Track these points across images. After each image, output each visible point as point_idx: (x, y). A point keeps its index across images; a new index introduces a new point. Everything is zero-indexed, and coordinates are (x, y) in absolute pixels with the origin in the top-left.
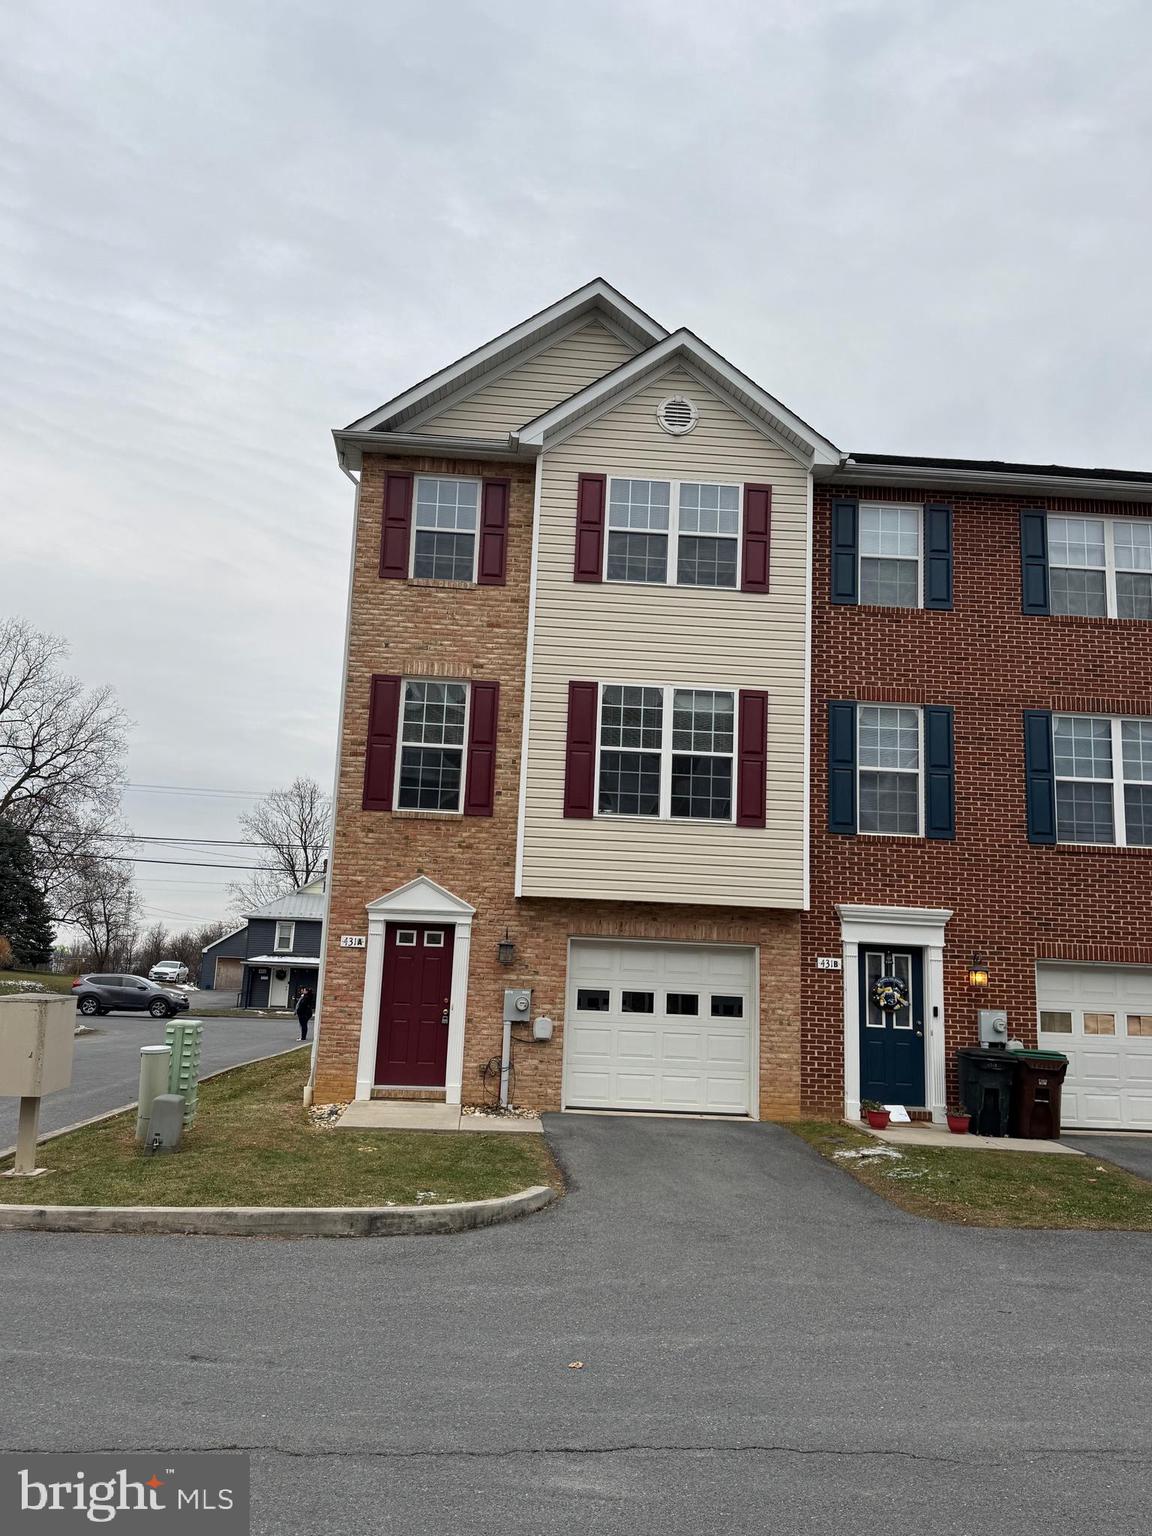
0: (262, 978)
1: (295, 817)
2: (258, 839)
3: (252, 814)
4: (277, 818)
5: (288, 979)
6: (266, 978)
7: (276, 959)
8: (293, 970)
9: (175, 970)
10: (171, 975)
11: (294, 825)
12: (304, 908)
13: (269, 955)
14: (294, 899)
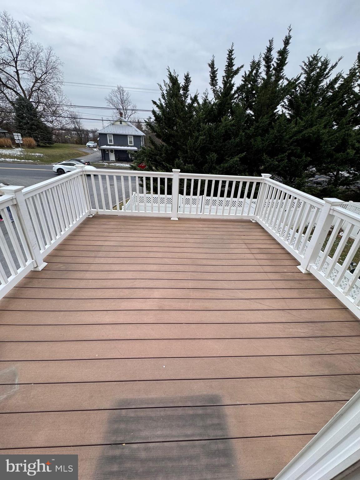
0: (107, 152)
1: (119, 99)
2: (112, 106)
3: (108, 98)
4: (115, 99)
5: (114, 153)
6: (108, 152)
7: (108, 147)
8: (115, 150)
9: (92, 144)
10: (92, 146)
11: (119, 101)
12: (115, 129)
13: (107, 145)
14: (111, 126)
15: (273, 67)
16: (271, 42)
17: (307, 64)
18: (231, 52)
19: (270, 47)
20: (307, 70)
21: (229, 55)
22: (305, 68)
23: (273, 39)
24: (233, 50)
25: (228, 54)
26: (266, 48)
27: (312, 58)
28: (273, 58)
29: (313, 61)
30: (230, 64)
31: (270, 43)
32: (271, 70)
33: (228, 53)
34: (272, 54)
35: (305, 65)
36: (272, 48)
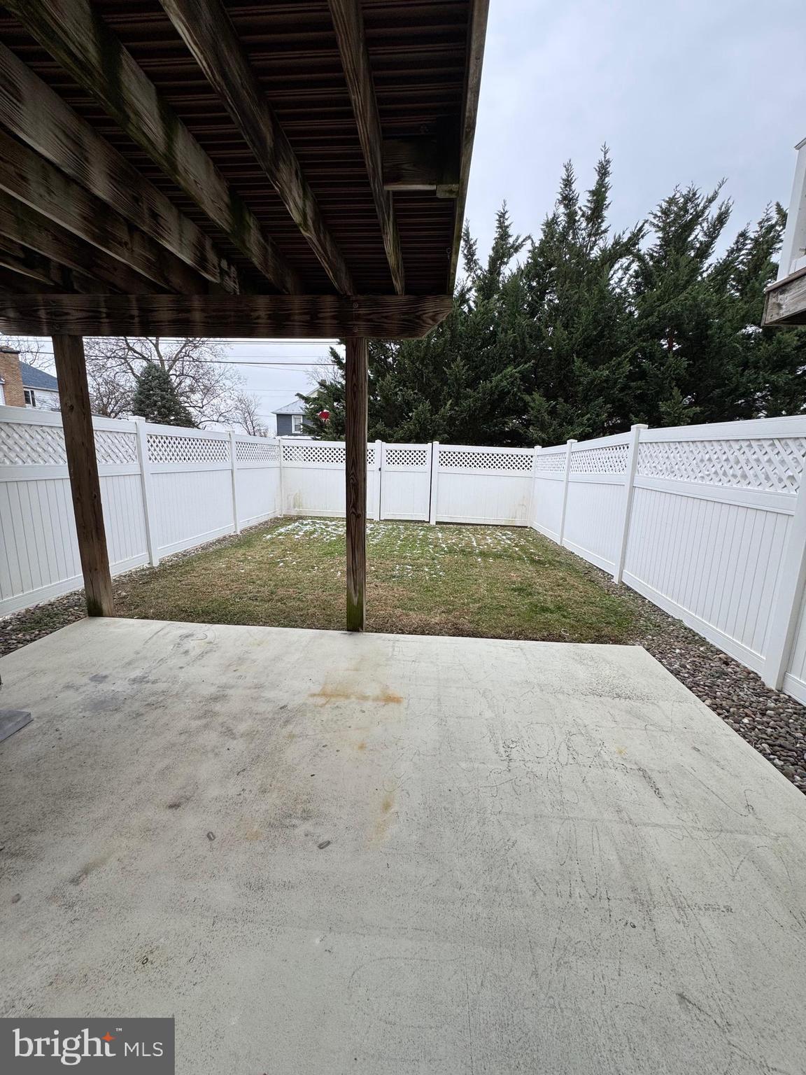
15: (580, 213)
16: (568, 168)
17: (659, 214)
18: (502, 216)
19: (568, 176)
20: (660, 224)
21: (499, 221)
22: (656, 223)
23: (570, 161)
24: (507, 212)
25: (497, 220)
26: (561, 181)
27: (667, 202)
28: (577, 195)
29: (670, 206)
30: (504, 234)
31: (567, 170)
32: (577, 218)
33: (497, 217)
34: (574, 189)
35: (654, 218)
36: (572, 179)
